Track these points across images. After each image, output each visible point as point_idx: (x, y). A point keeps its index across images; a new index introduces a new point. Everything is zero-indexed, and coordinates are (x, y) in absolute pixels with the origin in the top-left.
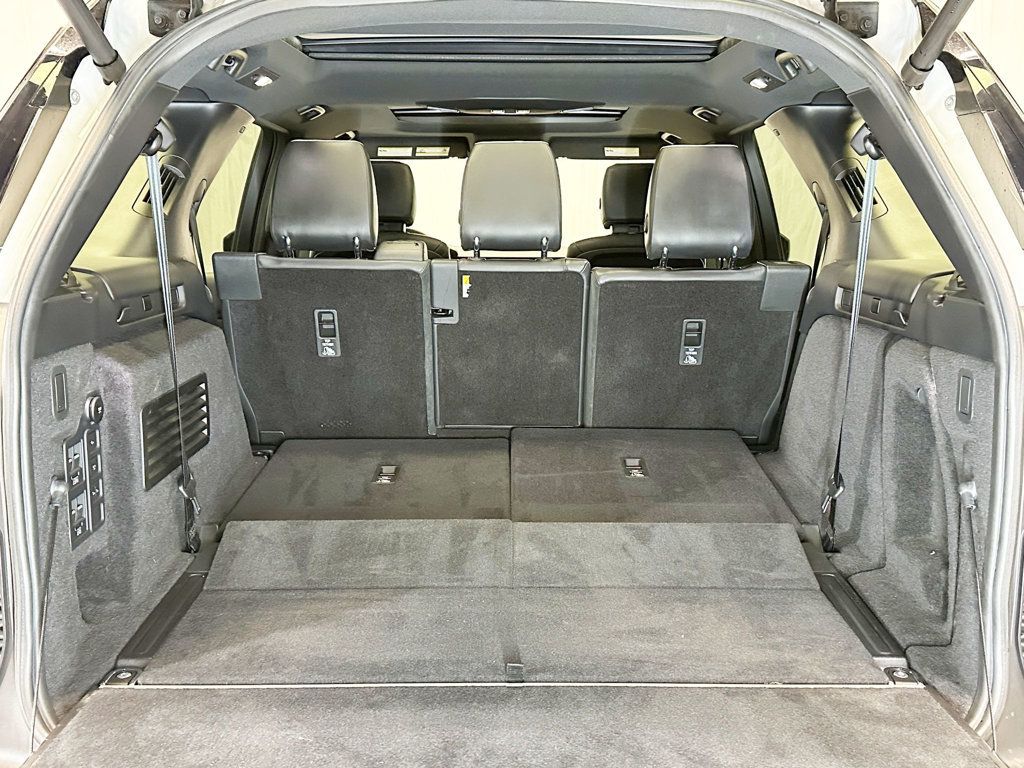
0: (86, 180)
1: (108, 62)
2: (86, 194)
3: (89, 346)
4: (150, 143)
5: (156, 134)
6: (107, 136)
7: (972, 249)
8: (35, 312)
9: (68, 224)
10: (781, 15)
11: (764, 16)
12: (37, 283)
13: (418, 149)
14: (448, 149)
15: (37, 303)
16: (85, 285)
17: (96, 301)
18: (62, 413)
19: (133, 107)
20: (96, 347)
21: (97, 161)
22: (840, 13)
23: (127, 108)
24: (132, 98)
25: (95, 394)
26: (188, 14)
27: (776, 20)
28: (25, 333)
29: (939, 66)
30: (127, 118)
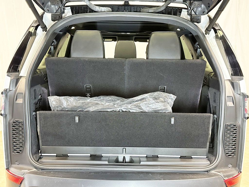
0: (41, 52)
1: (44, 27)
2: (40, 55)
3: (40, 85)
4: (52, 44)
5: (53, 42)
6: (45, 43)
7: (216, 68)
8: (31, 78)
9: (37, 61)
10: (180, 20)
11: (176, 20)
12: (31, 73)
13: (105, 40)
14: (112, 40)
15: (31, 77)
16: (39, 72)
17: (41, 75)
18: (35, 98)
19: (49, 37)
20: (41, 85)
21: (43, 48)
22: (193, 18)
23: (48, 37)
24: (49, 35)
25: (40, 95)
26: (60, 17)
27: (179, 21)
28: (29, 83)
29: (212, 30)
30: (48, 39)
